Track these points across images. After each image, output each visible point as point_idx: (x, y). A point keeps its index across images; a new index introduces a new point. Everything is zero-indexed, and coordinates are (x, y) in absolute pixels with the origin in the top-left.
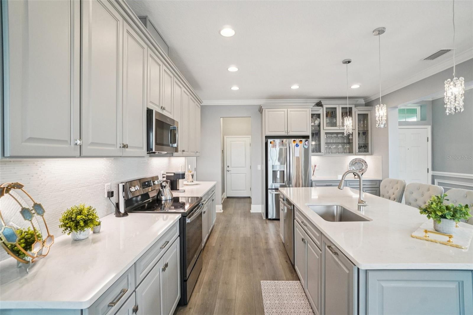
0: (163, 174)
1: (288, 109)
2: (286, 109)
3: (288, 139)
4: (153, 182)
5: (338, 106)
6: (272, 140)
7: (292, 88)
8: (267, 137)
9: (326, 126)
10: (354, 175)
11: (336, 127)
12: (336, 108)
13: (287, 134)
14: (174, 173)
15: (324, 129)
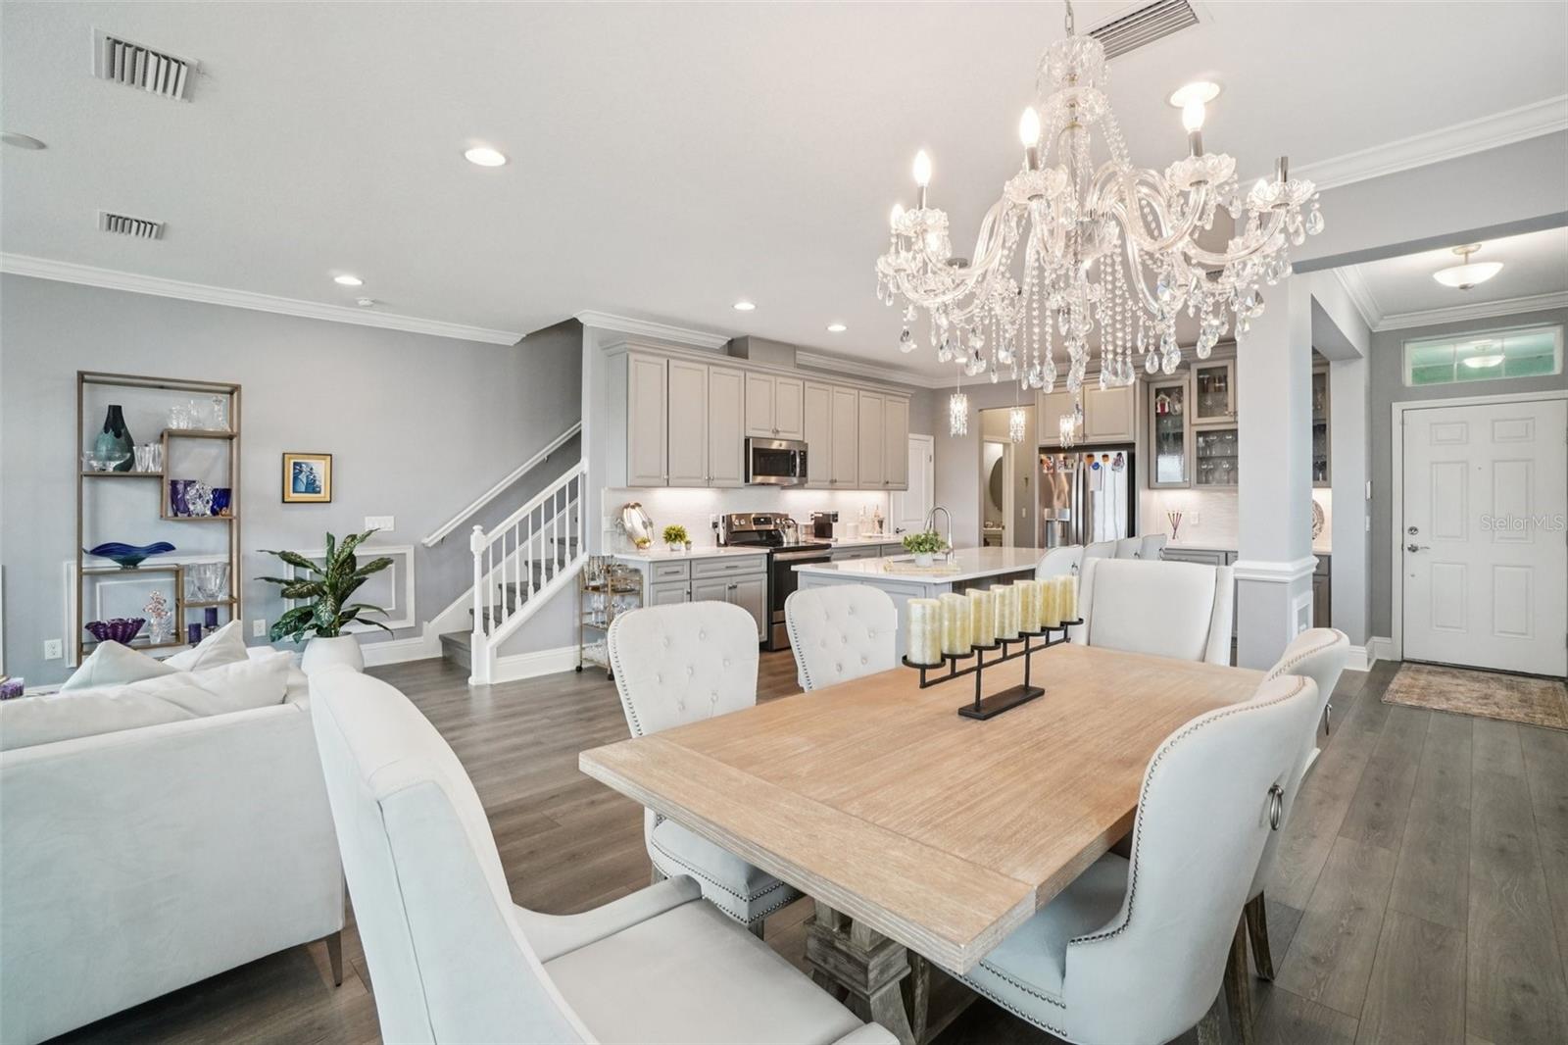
0: (812, 515)
1: (1086, 387)
3: (1090, 453)
4: (776, 520)
5: (1232, 360)
8: (1042, 450)
9: (1195, 416)
11: (1227, 415)
12: (1225, 368)
13: (1082, 442)
14: (824, 514)
15: (1192, 423)
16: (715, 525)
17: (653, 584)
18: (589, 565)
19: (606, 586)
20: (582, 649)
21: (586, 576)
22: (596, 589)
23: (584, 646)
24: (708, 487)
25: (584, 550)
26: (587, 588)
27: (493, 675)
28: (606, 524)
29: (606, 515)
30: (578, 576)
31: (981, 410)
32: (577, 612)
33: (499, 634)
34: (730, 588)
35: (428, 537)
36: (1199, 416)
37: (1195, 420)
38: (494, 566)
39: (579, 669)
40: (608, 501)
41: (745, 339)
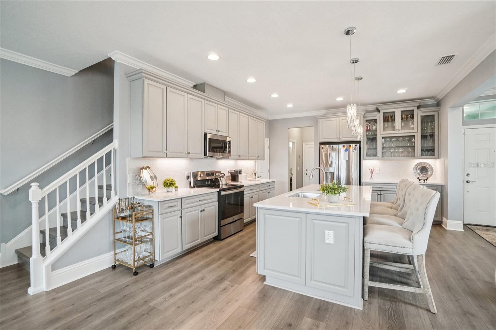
0: (229, 171)
1: (340, 118)
2: (338, 118)
3: (338, 145)
4: (216, 174)
5: (397, 109)
6: (323, 146)
7: (337, 100)
8: (321, 144)
9: (382, 131)
10: (419, 180)
11: (395, 130)
12: (394, 112)
13: (339, 140)
14: (235, 171)
15: (381, 133)
16: (188, 177)
17: (161, 214)
18: (119, 204)
19: (130, 216)
20: (115, 254)
21: (117, 210)
22: (124, 218)
23: (117, 252)
24: (187, 158)
25: (116, 194)
26: (118, 218)
27: (48, 283)
28: (129, 179)
29: (129, 174)
30: (112, 210)
31: (289, 128)
32: (112, 232)
33: (52, 255)
34: (202, 211)
35: (5, 189)
36: (384, 131)
37: (382, 132)
38: (49, 210)
39: (114, 267)
40: (131, 165)
41: (204, 84)
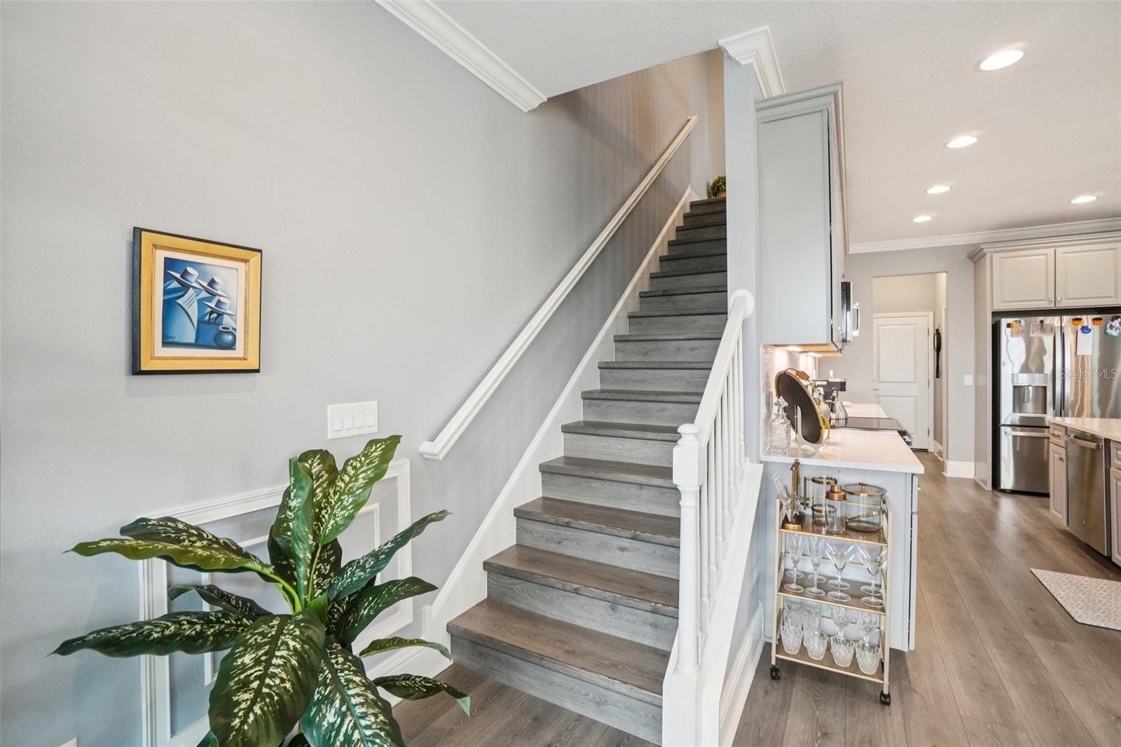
1: (1058, 249)
2: (1053, 249)
3: (1058, 317)
6: (1010, 320)
7: (1074, 202)
8: (997, 315)
13: (1053, 306)
35: (431, 440)
